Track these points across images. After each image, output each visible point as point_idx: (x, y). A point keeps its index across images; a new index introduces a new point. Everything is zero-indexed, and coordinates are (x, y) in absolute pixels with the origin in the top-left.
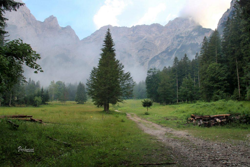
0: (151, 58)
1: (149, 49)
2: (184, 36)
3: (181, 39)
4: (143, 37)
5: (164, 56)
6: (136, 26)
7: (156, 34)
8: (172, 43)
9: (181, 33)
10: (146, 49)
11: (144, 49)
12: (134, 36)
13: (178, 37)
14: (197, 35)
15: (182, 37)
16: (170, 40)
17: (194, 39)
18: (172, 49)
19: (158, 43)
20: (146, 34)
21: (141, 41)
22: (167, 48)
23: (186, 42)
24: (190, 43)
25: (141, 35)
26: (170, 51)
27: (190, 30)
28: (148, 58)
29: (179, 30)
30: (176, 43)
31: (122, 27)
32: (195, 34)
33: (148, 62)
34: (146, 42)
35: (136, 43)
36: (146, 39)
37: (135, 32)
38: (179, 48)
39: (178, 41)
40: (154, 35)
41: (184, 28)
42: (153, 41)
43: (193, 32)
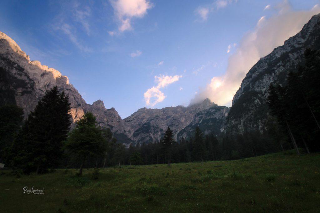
0: (178, 132)
1: (176, 124)
2: (203, 113)
3: (201, 115)
4: (171, 116)
5: (189, 129)
6: (165, 108)
7: (181, 114)
8: (195, 119)
9: (201, 111)
10: (174, 125)
11: (172, 125)
12: (164, 116)
13: (198, 114)
14: (214, 112)
15: (202, 114)
16: (192, 117)
17: (212, 115)
18: (195, 123)
19: (183, 120)
20: (173, 114)
21: (170, 119)
22: (191, 123)
23: (206, 117)
24: (209, 118)
25: (170, 114)
26: (193, 125)
27: (208, 108)
28: (177, 132)
29: (199, 109)
30: (198, 118)
31: (155, 109)
32: (212, 111)
33: (176, 134)
34: (174, 119)
35: (166, 121)
36: (173, 117)
37: (165, 113)
38: (200, 122)
39: (199, 117)
40: (179, 114)
41: (203, 107)
42: (179, 118)
43: (211, 110)
